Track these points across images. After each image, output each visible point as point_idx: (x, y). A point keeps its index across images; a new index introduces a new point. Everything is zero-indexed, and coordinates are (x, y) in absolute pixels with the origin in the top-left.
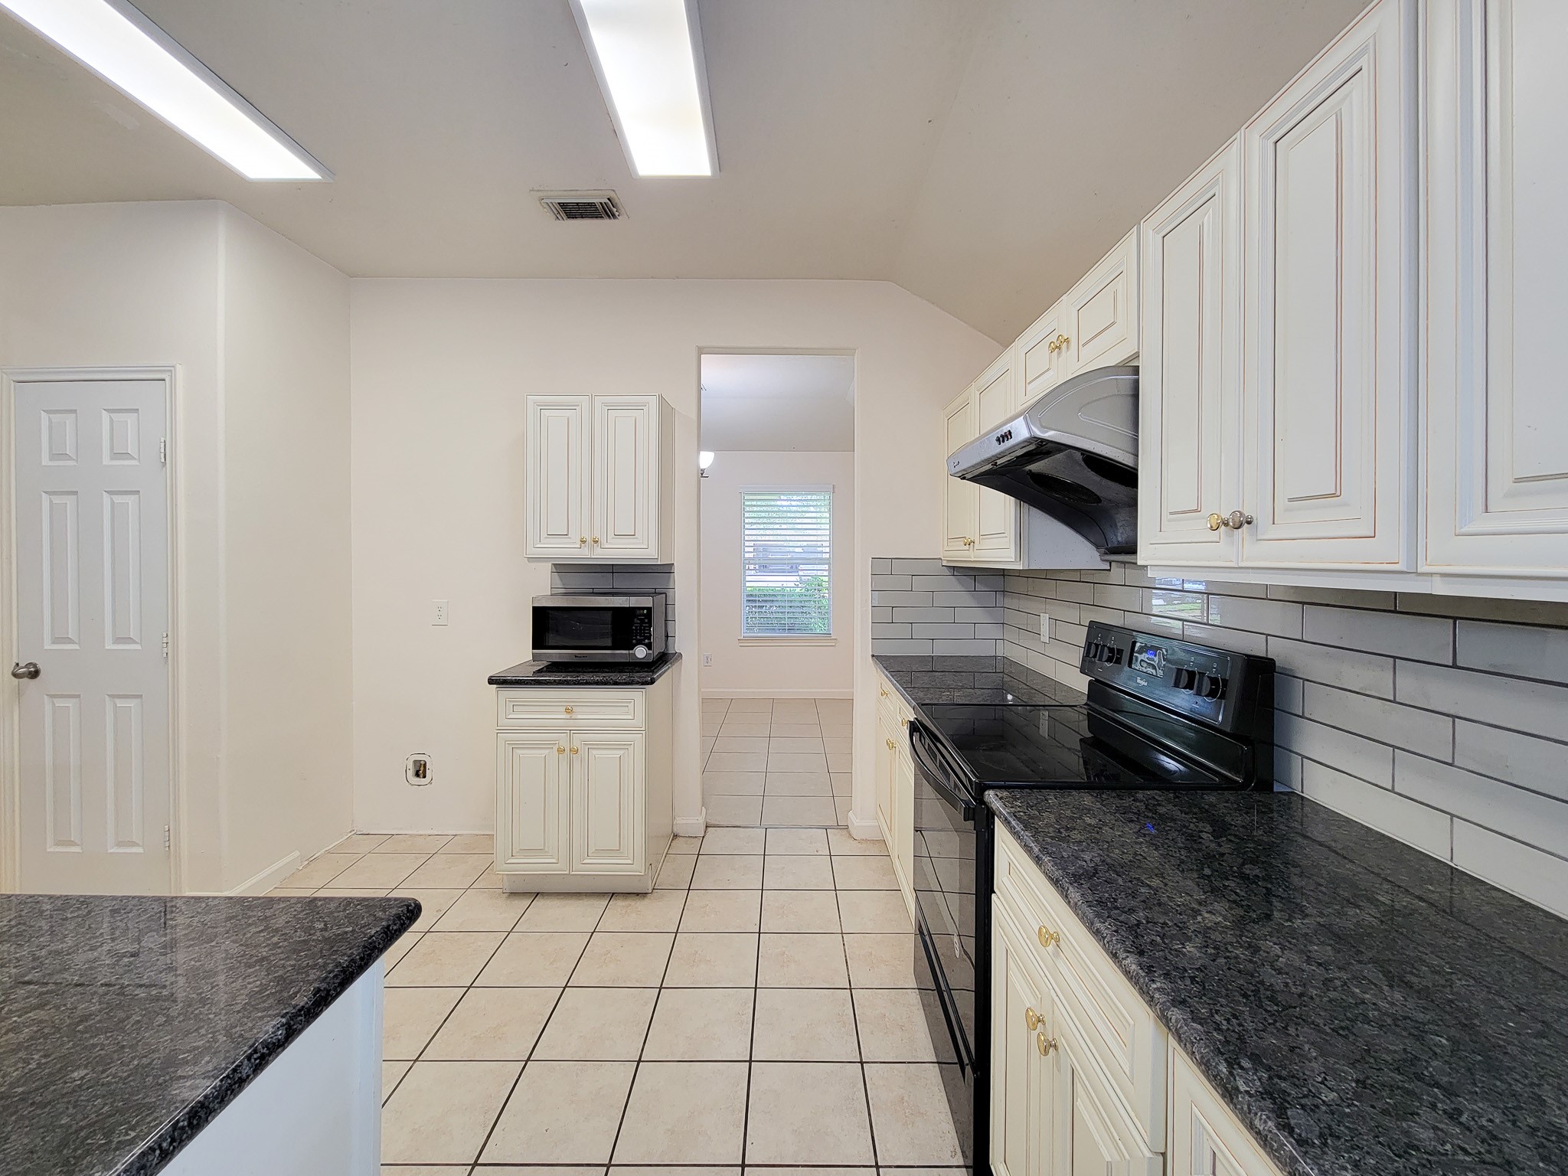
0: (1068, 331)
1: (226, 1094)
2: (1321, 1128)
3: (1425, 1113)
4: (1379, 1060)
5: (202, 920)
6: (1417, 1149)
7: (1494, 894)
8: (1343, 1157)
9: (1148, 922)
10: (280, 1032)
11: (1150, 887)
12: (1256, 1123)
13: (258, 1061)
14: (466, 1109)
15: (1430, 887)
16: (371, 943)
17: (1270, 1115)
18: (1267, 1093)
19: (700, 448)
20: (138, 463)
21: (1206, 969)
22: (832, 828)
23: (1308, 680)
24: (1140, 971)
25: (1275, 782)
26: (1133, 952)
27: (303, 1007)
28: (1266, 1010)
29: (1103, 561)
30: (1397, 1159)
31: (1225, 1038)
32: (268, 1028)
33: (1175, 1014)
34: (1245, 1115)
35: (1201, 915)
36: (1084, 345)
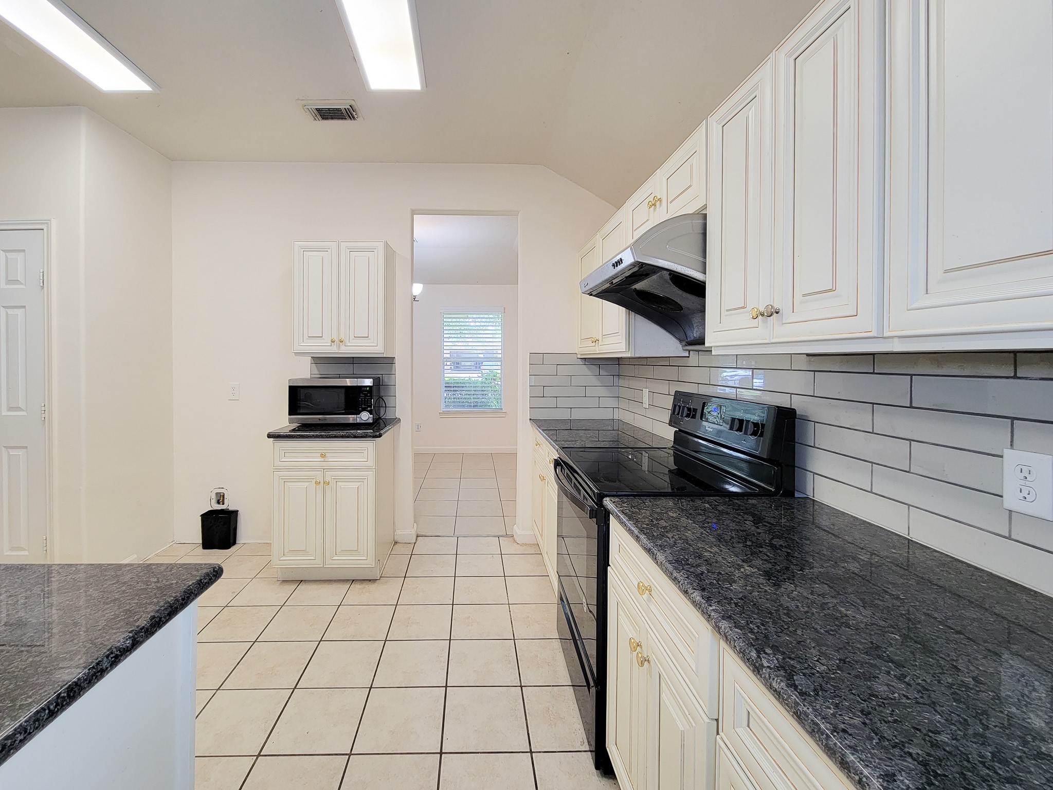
0: (661, 194)
1: (92, 678)
2: (815, 686)
3: (883, 677)
4: (854, 648)
5: (73, 577)
6: (876, 696)
7: (936, 554)
8: (829, 702)
9: (709, 572)
10: (128, 642)
11: (711, 552)
12: (773, 684)
13: (113, 659)
14: (252, 720)
15: (894, 551)
16: (189, 590)
17: (783, 679)
18: (781, 667)
19: (413, 281)
20: (25, 287)
21: (745, 598)
22: (502, 536)
23: (817, 422)
24: (702, 600)
25: (796, 492)
26: (698, 589)
27: (144, 627)
28: (783, 621)
29: (685, 350)
30: (863, 702)
31: (756, 637)
32: (119, 638)
33: (724, 624)
34: (767, 680)
35: (743, 568)
36: (671, 202)
